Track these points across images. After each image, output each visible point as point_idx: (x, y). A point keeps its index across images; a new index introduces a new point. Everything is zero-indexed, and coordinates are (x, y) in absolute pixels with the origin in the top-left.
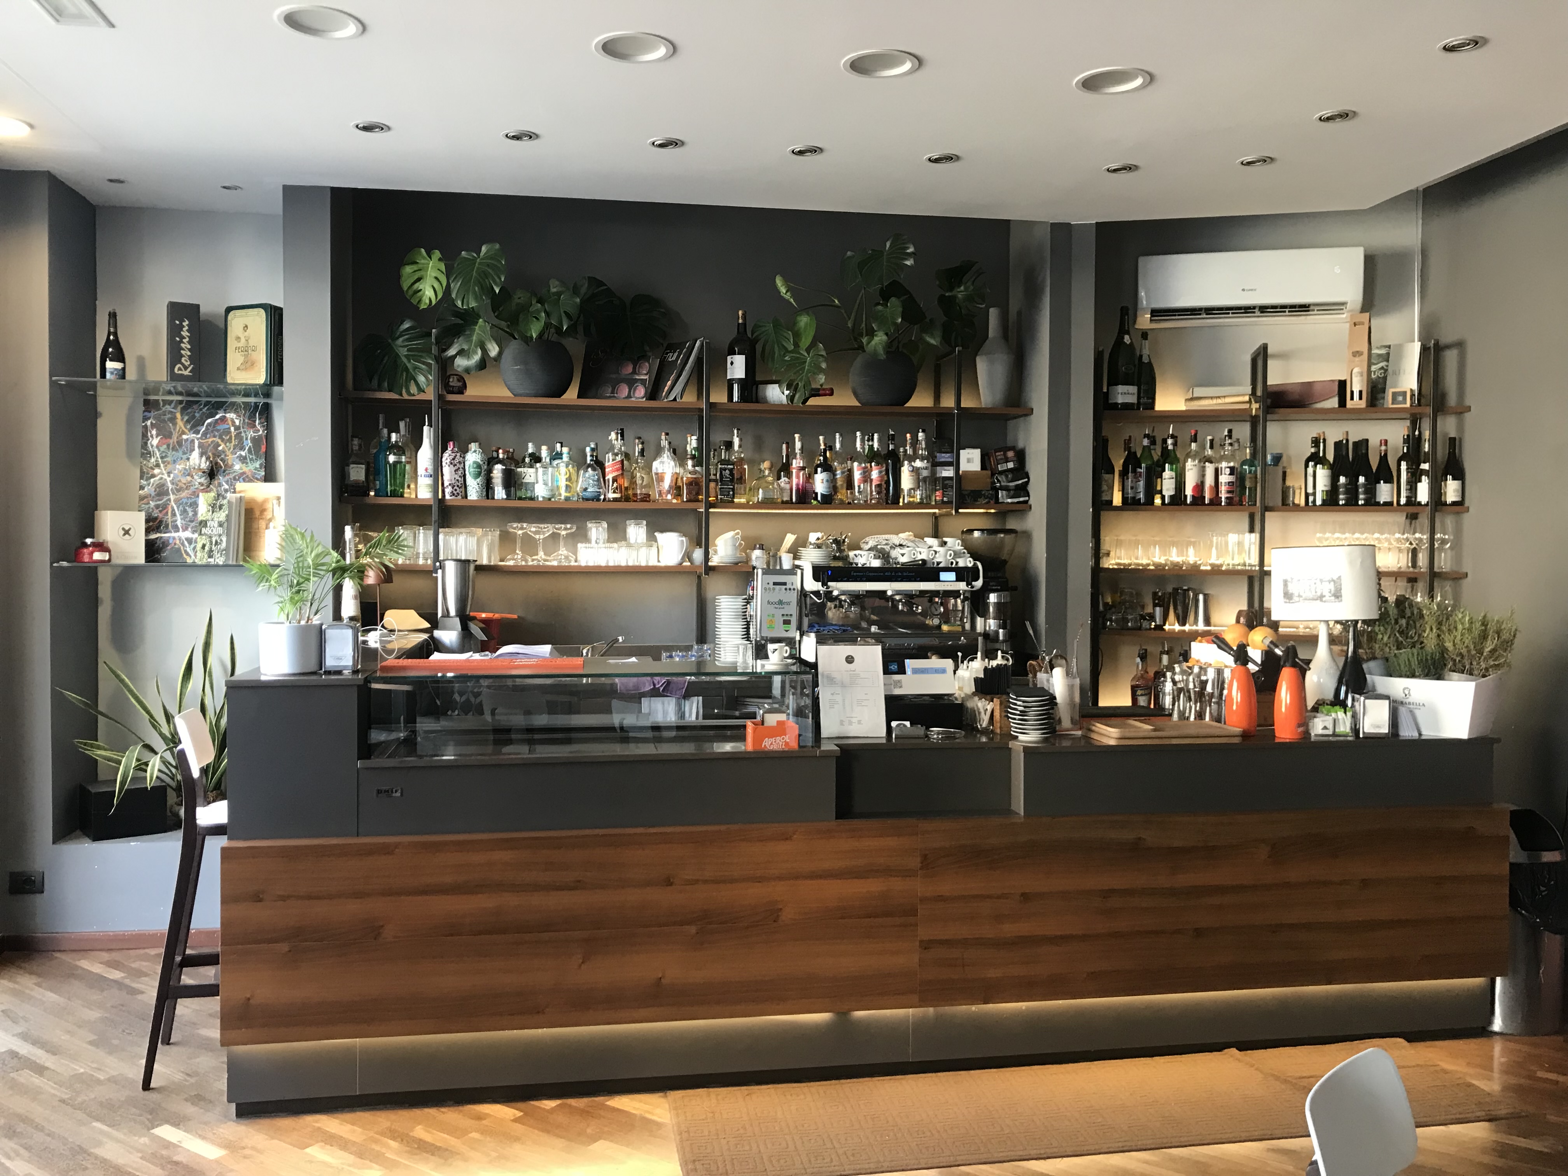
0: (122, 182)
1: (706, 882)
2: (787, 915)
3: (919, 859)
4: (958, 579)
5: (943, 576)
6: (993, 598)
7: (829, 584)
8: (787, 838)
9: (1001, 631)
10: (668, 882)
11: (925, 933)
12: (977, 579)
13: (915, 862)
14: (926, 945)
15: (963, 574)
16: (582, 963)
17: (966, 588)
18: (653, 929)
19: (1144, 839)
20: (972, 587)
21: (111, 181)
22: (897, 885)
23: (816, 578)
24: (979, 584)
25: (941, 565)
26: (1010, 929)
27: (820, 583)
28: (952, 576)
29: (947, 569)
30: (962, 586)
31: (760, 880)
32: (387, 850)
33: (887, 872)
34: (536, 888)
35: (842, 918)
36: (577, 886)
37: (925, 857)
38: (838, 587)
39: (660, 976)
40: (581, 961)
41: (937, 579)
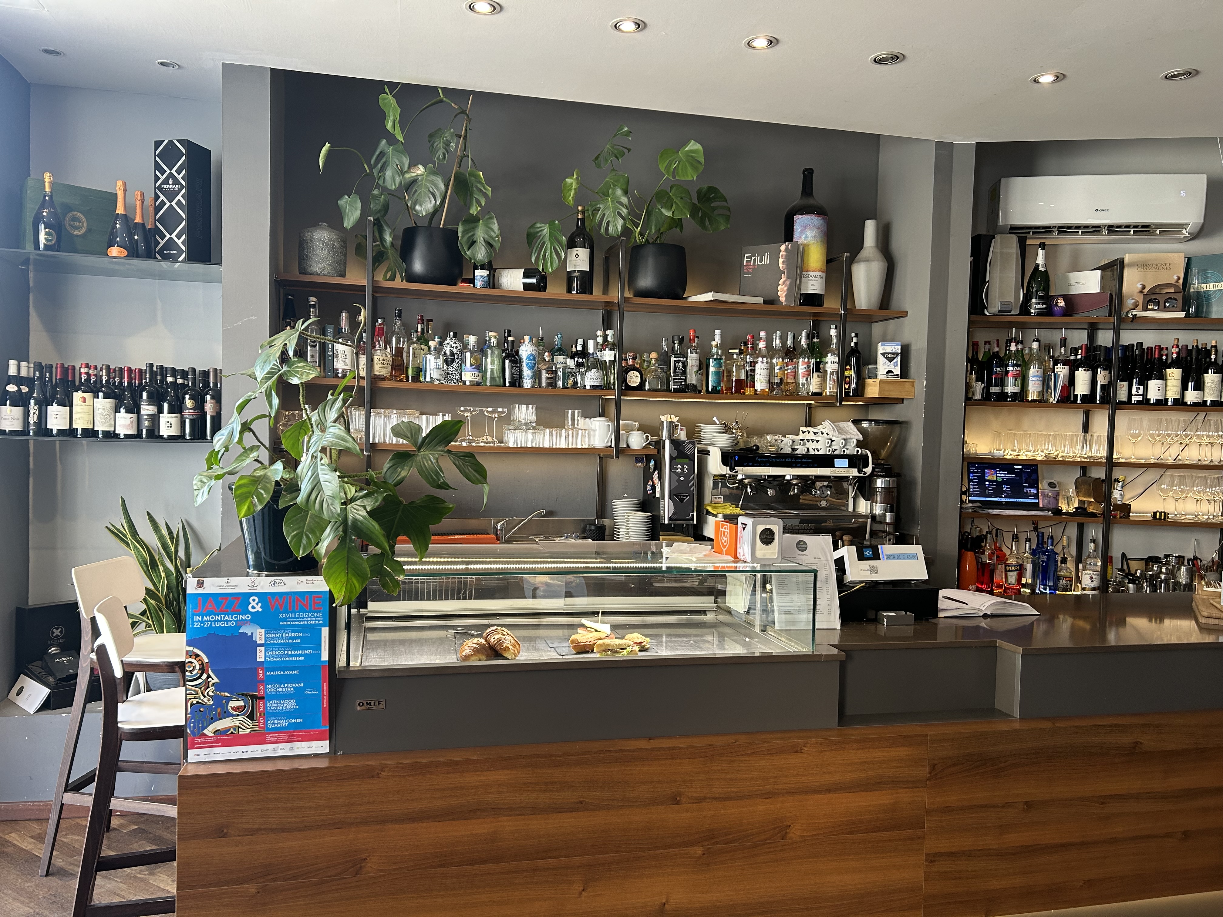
0: (57, 53)
1: (715, 799)
2: (795, 833)
3: (927, 769)
4: (851, 466)
5: (837, 462)
6: (880, 483)
7: (736, 468)
8: (796, 750)
9: (888, 514)
10: (675, 800)
11: (931, 845)
12: (867, 466)
13: (923, 772)
14: (932, 858)
15: (855, 461)
16: (583, 890)
17: (858, 474)
18: (657, 852)
19: (1141, 743)
20: (865, 473)
21: (46, 51)
22: (905, 796)
23: (725, 462)
24: (869, 470)
25: (836, 453)
26: (1013, 839)
27: (728, 468)
28: (845, 462)
29: (842, 457)
30: (854, 472)
31: (769, 795)
32: (371, 774)
33: (895, 783)
34: (534, 810)
35: (851, 833)
36: (580, 806)
37: (933, 767)
38: (742, 472)
39: (664, 901)
40: (581, 888)
41: (832, 466)
